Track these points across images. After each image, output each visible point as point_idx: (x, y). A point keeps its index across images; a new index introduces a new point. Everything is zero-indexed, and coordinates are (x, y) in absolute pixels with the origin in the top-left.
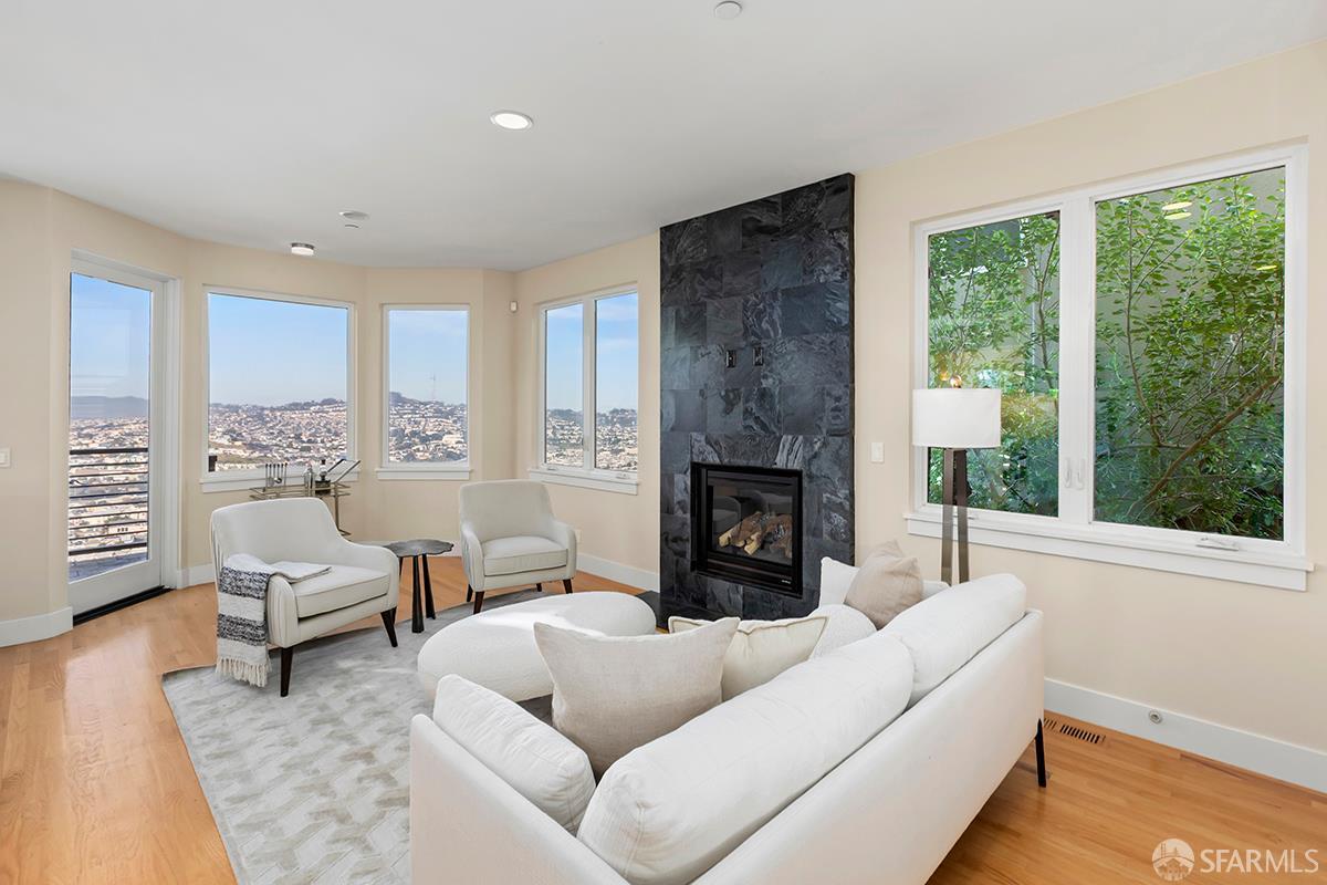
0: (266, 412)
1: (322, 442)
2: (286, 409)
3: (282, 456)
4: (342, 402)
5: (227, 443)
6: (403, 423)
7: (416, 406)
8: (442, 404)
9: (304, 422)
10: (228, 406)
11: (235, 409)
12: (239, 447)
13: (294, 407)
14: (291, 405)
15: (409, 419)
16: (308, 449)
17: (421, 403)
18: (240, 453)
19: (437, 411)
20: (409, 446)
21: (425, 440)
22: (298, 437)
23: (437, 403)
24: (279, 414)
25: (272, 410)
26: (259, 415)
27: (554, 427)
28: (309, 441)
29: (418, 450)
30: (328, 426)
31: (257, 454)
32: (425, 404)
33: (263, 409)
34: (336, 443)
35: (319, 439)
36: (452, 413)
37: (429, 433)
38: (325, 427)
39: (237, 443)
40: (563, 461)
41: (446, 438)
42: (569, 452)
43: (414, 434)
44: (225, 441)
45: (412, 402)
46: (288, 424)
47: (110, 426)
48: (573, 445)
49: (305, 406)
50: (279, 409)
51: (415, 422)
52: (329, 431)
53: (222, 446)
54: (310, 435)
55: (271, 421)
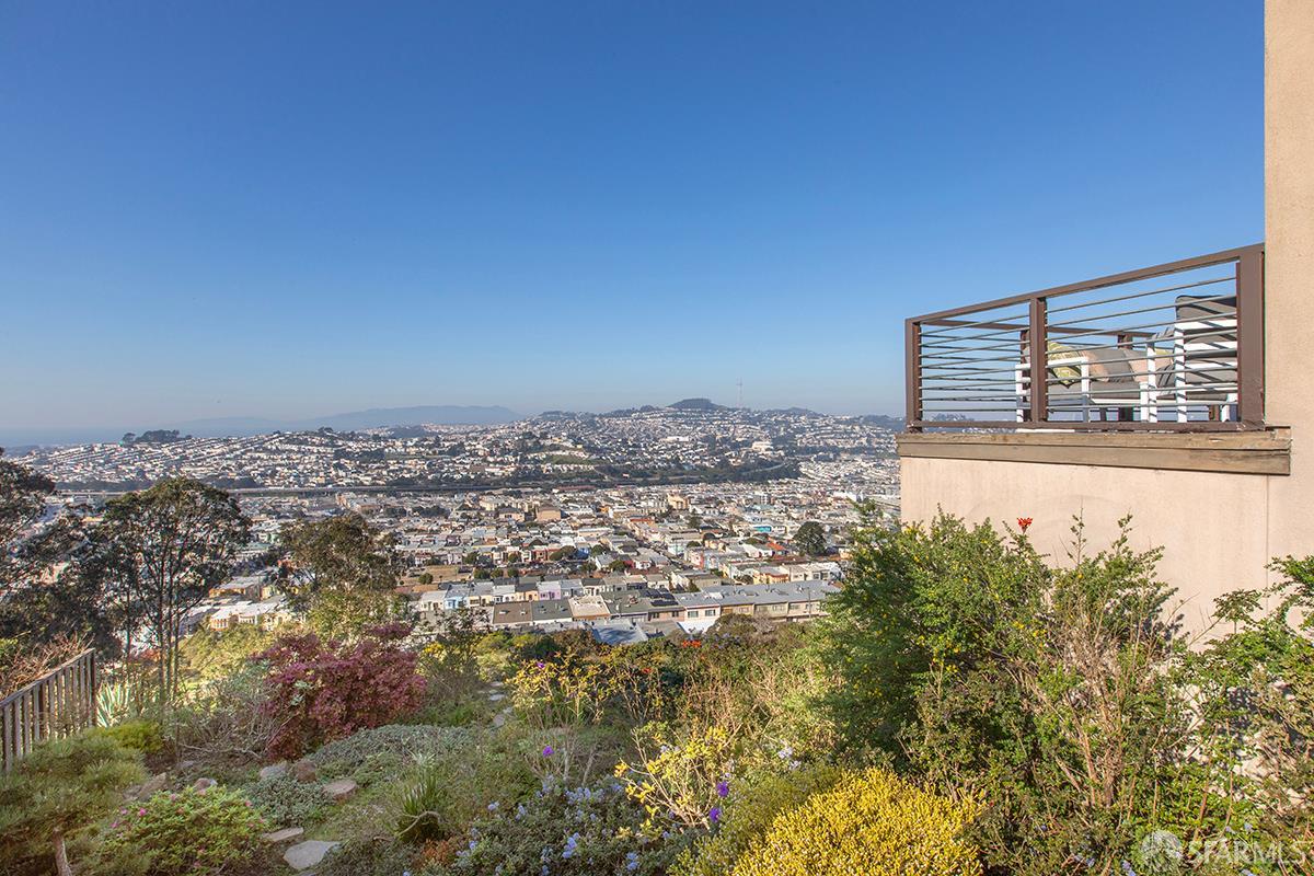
0: (597, 419)
1: (645, 447)
2: (612, 416)
3: (613, 458)
4: (658, 409)
5: (571, 446)
6: (712, 429)
7: (725, 412)
8: (749, 411)
9: (627, 429)
10: (567, 414)
11: (572, 416)
12: (580, 450)
13: (619, 414)
14: (616, 412)
15: (719, 426)
16: (634, 453)
17: (729, 410)
18: (582, 455)
19: (744, 417)
20: (722, 451)
21: (736, 446)
22: (625, 441)
23: (744, 409)
24: (606, 420)
25: (601, 416)
26: (591, 422)
27: (868, 435)
28: (634, 446)
29: (731, 456)
30: (647, 432)
31: (594, 457)
32: (734, 410)
33: (594, 416)
34: (656, 448)
35: (642, 445)
36: (759, 419)
37: (739, 440)
38: (644, 432)
39: (580, 446)
40: (882, 473)
41: (755, 445)
42: (887, 462)
43: (725, 440)
44: (569, 444)
45: (721, 408)
46: (614, 430)
47: (486, 431)
48: (890, 455)
49: (627, 413)
50: (606, 416)
51: (725, 429)
52: (648, 436)
53: (568, 448)
54: (635, 440)
55: (601, 427)
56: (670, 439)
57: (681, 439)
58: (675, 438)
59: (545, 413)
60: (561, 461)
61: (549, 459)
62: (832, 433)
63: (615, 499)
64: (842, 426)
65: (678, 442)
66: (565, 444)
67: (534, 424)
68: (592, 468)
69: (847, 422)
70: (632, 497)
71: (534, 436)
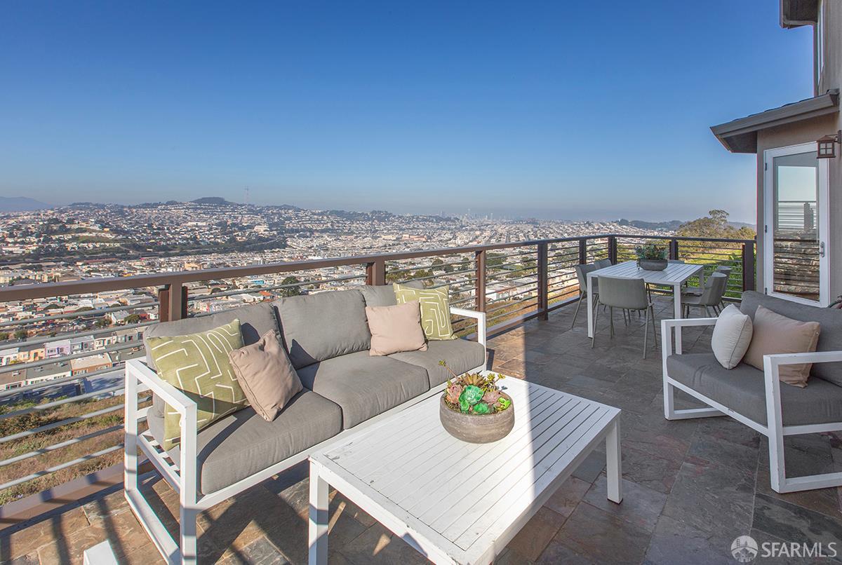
0: (125, 209)
1: (168, 229)
2: (140, 208)
3: (139, 238)
4: (181, 203)
5: (98, 229)
6: (225, 217)
7: (235, 207)
8: (253, 206)
9: (153, 216)
10: (97, 205)
11: (103, 207)
12: (107, 232)
13: (146, 206)
14: (144, 205)
15: (230, 215)
16: (158, 234)
17: (238, 205)
18: (109, 236)
19: (249, 210)
20: (232, 232)
21: (242, 229)
22: (150, 226)
23: (249, 205)
24: (134, 210)
25: (130, 207)
26: (120, 211)
27: (332, 222)
28: (159, 229)
29: (238, 235)
30: (171, 219)
31: (121, 237)
32: (241, 205)
33: (123, 207)
34: (178, 230)
35: (166, 228)
36: (260, 212)
37: (245, 225)
38: (168, 219)
39: (106, 229)
40: (340, 244)
41: (256, 228)
42: (343, 237)
43: (234, 225)
44: (97, 228)
45: (232, 204)
46: (141, 217)
48: (345, 233)
49: (155, 206)
50: (135, 207)
51: (235, 217)
52: (172, 222)
53: (95, 231)
54: (159, 225)
55: (129, 215)
56: (190, 224)
57: (199, 224)
58: (195, 223)
59: (74, 204)
60: (88, 240)
61: (75, 239)
62: (309, 220)
63: (138, 267)
64: (316, 217)
65: (197, 226)
66: (91, 228)
67: (61, 212)
68: (118, 245)
69: (319, 214)
70: (154, 265)
71: (61, 222)
